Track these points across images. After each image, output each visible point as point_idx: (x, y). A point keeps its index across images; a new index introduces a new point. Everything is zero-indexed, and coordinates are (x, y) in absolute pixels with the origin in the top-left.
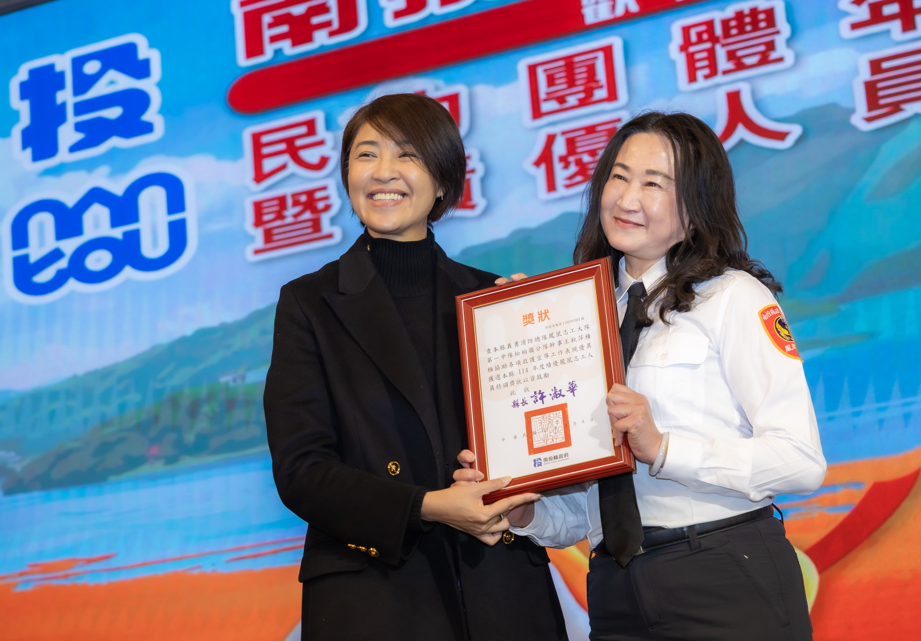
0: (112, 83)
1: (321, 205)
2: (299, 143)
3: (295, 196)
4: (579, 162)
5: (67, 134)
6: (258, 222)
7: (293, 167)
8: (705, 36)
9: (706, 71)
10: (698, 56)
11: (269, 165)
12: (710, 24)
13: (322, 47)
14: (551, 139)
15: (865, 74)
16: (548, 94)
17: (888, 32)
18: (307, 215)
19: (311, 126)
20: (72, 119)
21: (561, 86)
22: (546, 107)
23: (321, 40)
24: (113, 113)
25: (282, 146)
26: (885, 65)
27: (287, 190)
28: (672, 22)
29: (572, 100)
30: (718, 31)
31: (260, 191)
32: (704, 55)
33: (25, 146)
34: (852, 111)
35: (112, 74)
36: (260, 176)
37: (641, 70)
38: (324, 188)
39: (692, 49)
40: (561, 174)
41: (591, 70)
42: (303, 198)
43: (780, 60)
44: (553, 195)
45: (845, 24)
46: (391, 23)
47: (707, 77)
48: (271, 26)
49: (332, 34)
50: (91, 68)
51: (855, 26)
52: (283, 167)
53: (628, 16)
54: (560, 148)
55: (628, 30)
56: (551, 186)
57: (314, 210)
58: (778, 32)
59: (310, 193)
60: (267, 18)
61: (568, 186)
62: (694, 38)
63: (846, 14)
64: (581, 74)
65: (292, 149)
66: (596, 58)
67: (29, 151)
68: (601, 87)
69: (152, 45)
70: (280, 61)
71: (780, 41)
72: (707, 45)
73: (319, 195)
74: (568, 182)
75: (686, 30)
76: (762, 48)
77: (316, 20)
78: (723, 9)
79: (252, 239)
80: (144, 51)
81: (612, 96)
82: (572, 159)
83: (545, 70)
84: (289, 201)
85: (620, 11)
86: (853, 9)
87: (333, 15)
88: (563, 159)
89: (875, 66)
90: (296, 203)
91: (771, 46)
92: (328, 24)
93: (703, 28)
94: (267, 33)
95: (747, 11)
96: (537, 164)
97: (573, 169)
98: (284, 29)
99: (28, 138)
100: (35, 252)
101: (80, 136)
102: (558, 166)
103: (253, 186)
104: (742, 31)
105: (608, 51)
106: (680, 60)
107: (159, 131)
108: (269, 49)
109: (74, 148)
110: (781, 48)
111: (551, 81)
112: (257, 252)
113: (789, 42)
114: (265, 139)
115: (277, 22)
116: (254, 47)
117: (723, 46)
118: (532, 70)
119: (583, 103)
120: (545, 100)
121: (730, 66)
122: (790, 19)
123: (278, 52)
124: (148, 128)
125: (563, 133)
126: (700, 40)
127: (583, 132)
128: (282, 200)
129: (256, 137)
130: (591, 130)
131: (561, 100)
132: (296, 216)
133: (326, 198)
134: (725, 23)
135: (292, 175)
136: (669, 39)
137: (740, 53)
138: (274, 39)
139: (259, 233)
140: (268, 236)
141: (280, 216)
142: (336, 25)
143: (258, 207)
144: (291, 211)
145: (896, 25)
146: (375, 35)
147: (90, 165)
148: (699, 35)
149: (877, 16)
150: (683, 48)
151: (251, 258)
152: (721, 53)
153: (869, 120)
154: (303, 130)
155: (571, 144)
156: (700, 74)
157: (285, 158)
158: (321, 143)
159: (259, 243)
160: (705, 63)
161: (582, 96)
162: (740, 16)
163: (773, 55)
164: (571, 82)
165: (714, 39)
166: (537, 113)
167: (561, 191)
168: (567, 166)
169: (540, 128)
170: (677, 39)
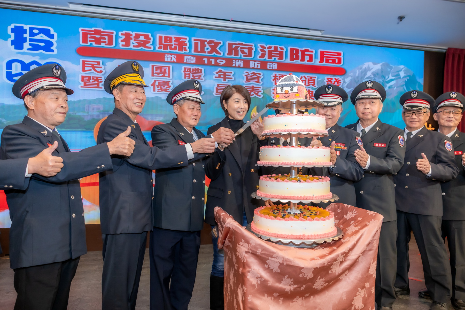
0: (42, 37)
1: (100, 81)
2: (95, 66)
3: (92, 77)
4: (161, 87)
5: (26, 45)
6: (83, 80)
7: (93, 71)
8: (189, 71)
9: (188, 77)
10: (187, 74)
11: (86, 69)
12: (190, 68)
13: (103, 46)
14: (155, 81)
15: (216, 86)
16: (155, 72)
17: (221, 80)
18: (96, 82)
19: (99, 63)
20: (28, 42)
21: (158, 71)
22: (155, 75)
23: (103, 45)
24: (42, 44)
25: (91, 65)
26: (220, 86)
27: (91, 75)
28: (183, 66)
29: (161, 75)
30: (191, 70)
31: (84, 74)
32: (188, 74)
33: (12, 45)
34: (213, 92)
35: (42, 35)
36: (84, 70)
37: (175, 74)
38: (101, 77)
39: (186, 72)
40: (157, 89)
41: (165, 70)
42: (95, 78)
43: (202, 79)
44: (154, 92)
45: (214, 76)
46: (121, 46)
47: (188, 78)
48: (89, 38)
49: (106, 44)
50: (36, 31)
51: (216, 77)
52: (91, 70)
53: (174, 62)
54: (157, 83)
55: (174, 65)
56: (154, 90)
57: (98, 81)
58: (202, 74)
59: (97, 78)
60: (89, 36)
61: (158, 91)
62: (186, 70)
63: (215, 75)
64: (163, 71)
65: (93, 66)
66: (167, 68)
67: (13, 46)
68: (167, 74)
69: (55, 31)
70: (92, 46)
71: (202, 76)
72: (189, 72)
73: (99, 78)
74: (158, 90)
75: (185, 68)
76: (199, 76)
77: (102, 40)
78: (193, 67)
79: (81, 84)
80: (52, 32)
81: (169, 76)
82: (159, 86)
83: (155, 67)
84: (91, 78)
85: (172, 61)
86: (216, 74)
87: (107, 40)
88: (157, 86)
89: (218, 85)
90: (93, 79)
91: (201, 76)
92: (105, 42)
93: (189, 69)
94: (89, 39)
95: (197, 68)
96: (152, 85)
97: (159, 88)
98: (93, 39)
99: (13, 43)
100: (14, 72)
101: (31, 47)
102: (156, 87)
103: (82, 72)
104: (196, 72)
105: (169, 68)
106: (183, 74)
107: (56, 52)
108: (89, 43)
109: (28, 49)
110: (202, 77)
111: (156, 70)
112: (81, 87)
113: (204, 76)
114: (86, 63)
115: (91, 37)
116: (85, 41)
117: (192, 73)
118: (153, 66)
119: (162, 76)
120: (155, 73)
121: (193, 77)
122: (204, 72)
123: (91, 44)
124: (53, 51)
125: (158, 81)
126: (187, 71)
127: (162, 82)
128: (89, 77)
129: (84, 62)
130: (164, 82)
131: (158, 74)
132: (92, 81)
133: (102, 80)
134: (193, 69)
135: (93, 72)
136: (182, 69)
137: (195, 76)
138: (90, 41)
139: (82, 83)
140: (85, 84)
141: (89, 80)
142: (107, 43)
143: (83, 78)
144: (91, 80)
145: (222, 79)
146: (117, 48)
147: (34, 55)
148: (188, 70)
149: (219, 77)
150: (184, 71)
151: (80, 88)
152: (191, 75)
153: (216, 94)
154: (96, 63)
155: (159, 83)
156: (187, 77)
157: (91, 68)
158: (101, 67)
159: (83, 85)
160: (188, 76)
161: (163, 74)
162: (195, 69)
163: (201, 78)
164: (161, 71)
165: (191, 72)
166: (153, 75)
167: (156, 92)
168: (158, 87)
169: (153, 78)
170: (183, 70)
